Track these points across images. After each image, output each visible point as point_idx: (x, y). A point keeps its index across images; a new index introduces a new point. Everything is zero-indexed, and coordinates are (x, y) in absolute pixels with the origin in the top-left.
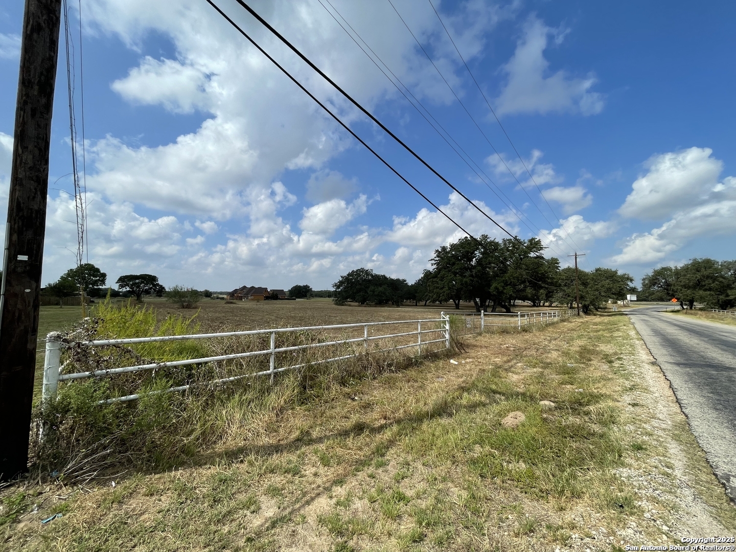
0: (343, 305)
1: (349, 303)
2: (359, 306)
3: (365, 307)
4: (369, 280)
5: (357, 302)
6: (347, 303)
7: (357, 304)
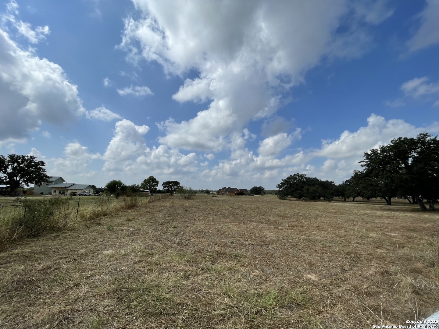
0: (285, 200)
1: (289, 198)
2: (297, 200)
3: (302, 201)
4: (304, 182)
5: (295, 197)
6: (287, 198)
7: (295, 199)
